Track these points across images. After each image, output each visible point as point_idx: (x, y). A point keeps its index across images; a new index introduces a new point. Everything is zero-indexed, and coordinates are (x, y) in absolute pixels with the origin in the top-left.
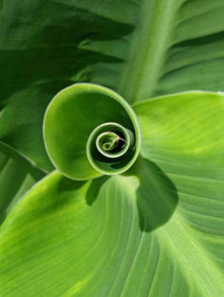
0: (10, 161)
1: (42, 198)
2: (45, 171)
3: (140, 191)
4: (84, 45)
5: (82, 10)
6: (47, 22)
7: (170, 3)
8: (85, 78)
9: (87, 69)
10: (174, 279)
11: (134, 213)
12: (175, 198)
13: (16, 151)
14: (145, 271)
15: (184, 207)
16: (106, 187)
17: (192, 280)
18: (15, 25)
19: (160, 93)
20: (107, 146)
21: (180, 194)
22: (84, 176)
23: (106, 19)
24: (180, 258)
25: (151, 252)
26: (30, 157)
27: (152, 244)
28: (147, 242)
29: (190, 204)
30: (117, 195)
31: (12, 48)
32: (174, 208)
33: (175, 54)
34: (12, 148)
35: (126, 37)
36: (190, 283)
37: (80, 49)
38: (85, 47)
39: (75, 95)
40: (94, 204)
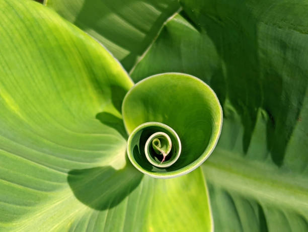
0: (143, 35)
1: (104, 68)
2: (132, 71)
3: (110, 171)
4: (262, 114)
5: (298, 114)
6: (286, 77)
7: (306, 204)
8: (227, 113)
9: (237, 116)
10: (18, 207)
11: (88, 164)
12: (102, 207)
13: (154, 41)
14: (27, 176)
15: (92, 217)
16: (115, 134)
17: (17, 226)
18: (284, 46)
19: (212, 190)
20: (157, 143)
21: (106, 212)
22: (126, 112)
23: (289, 137)
24: (40, 214)
25: (47, 182)
26: (147, 55)
27: (55, 183)
28: (57, 179)
29: (96, 222)
30: (106, 146)
31: (260, 42)
32: (92, 207)
33: (252, 207)
34: (156, 38)
35: (270, 157)
36: (14, 224)
37: (257, 111)
38: (259, 115)
39: (211, 108)
40: (98, 121)
